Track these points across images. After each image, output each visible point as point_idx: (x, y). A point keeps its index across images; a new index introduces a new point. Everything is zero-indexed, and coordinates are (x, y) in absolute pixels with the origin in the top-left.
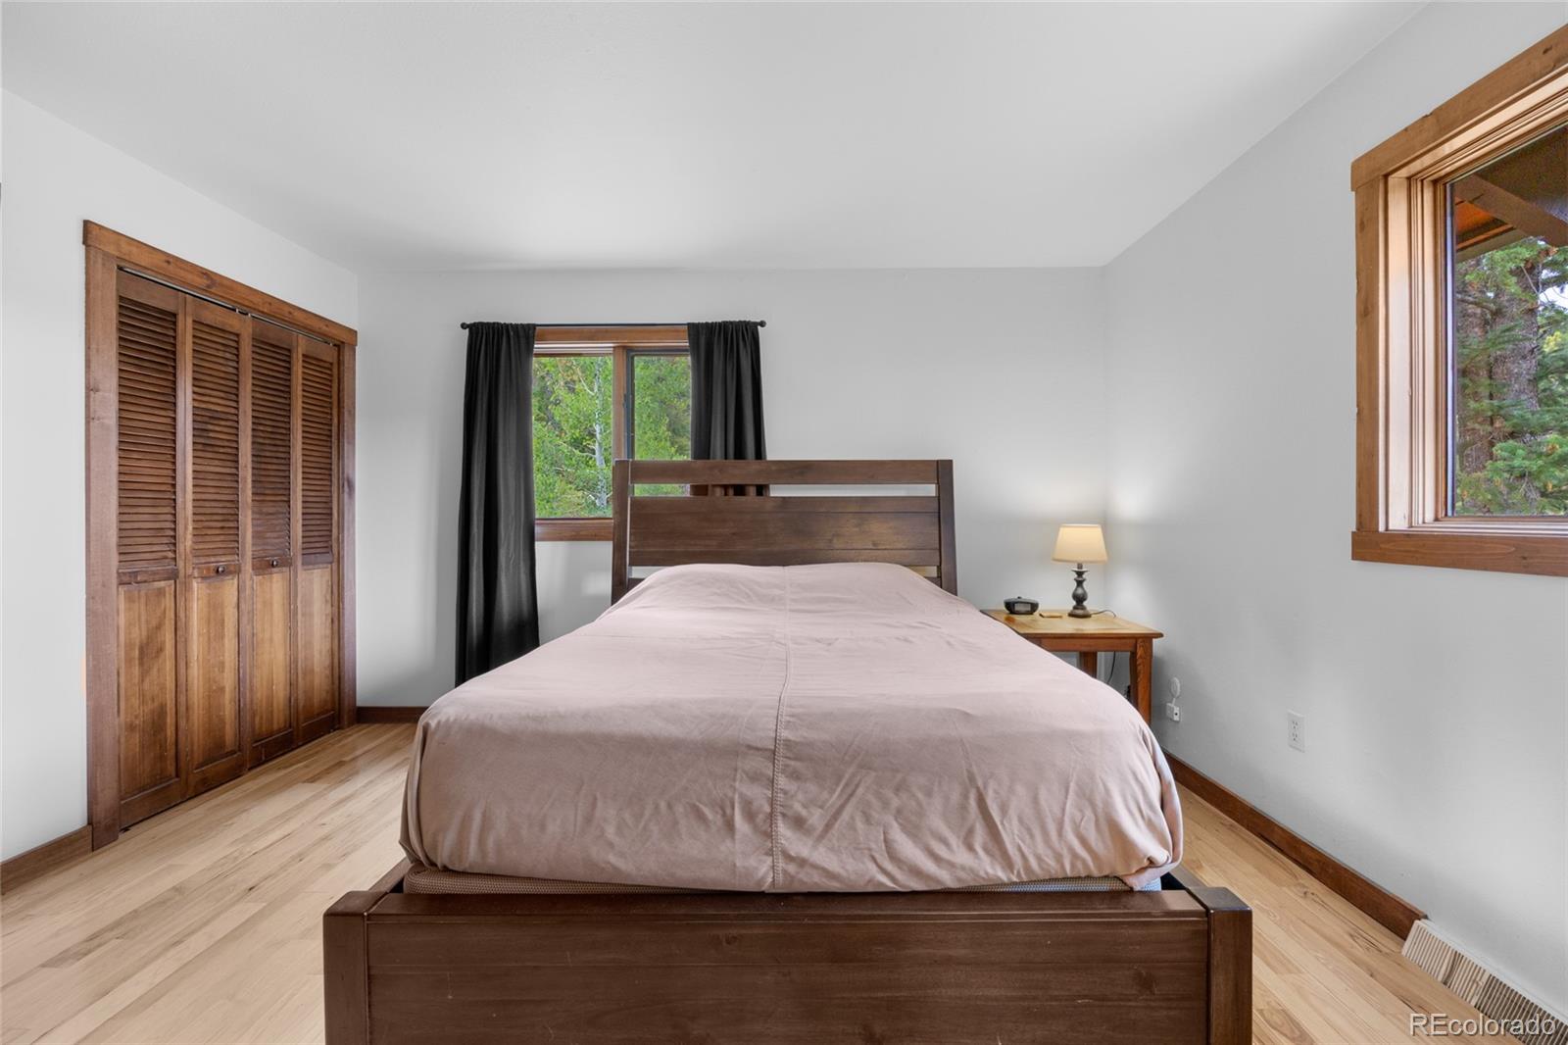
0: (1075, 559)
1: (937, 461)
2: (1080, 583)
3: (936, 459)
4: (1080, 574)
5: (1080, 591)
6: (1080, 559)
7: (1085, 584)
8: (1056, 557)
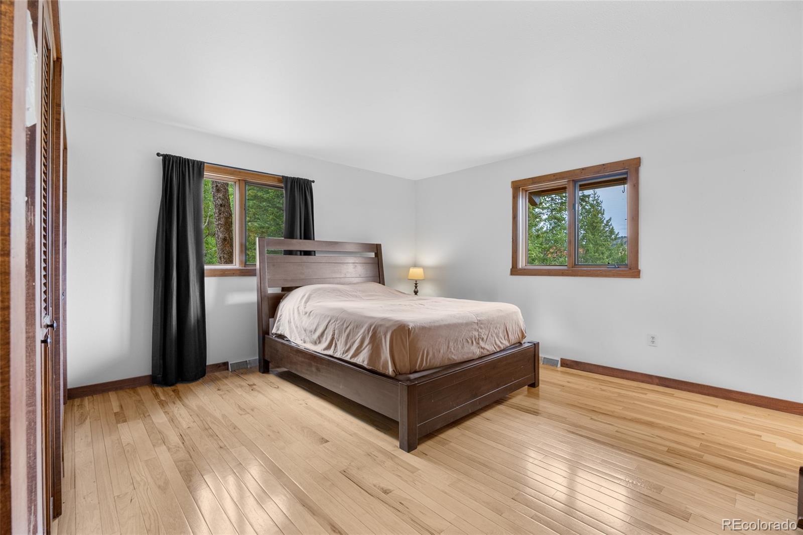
0: (414, 279)
1: (377, 244)
2: (416, 287)
3: (376, 243)
4: (416, 284)
5: (416, 290)
6: (416, 279)
7: (418, 287)
8: (409, 278)
